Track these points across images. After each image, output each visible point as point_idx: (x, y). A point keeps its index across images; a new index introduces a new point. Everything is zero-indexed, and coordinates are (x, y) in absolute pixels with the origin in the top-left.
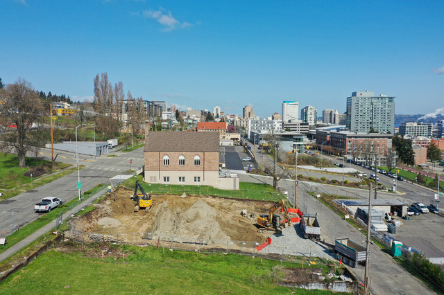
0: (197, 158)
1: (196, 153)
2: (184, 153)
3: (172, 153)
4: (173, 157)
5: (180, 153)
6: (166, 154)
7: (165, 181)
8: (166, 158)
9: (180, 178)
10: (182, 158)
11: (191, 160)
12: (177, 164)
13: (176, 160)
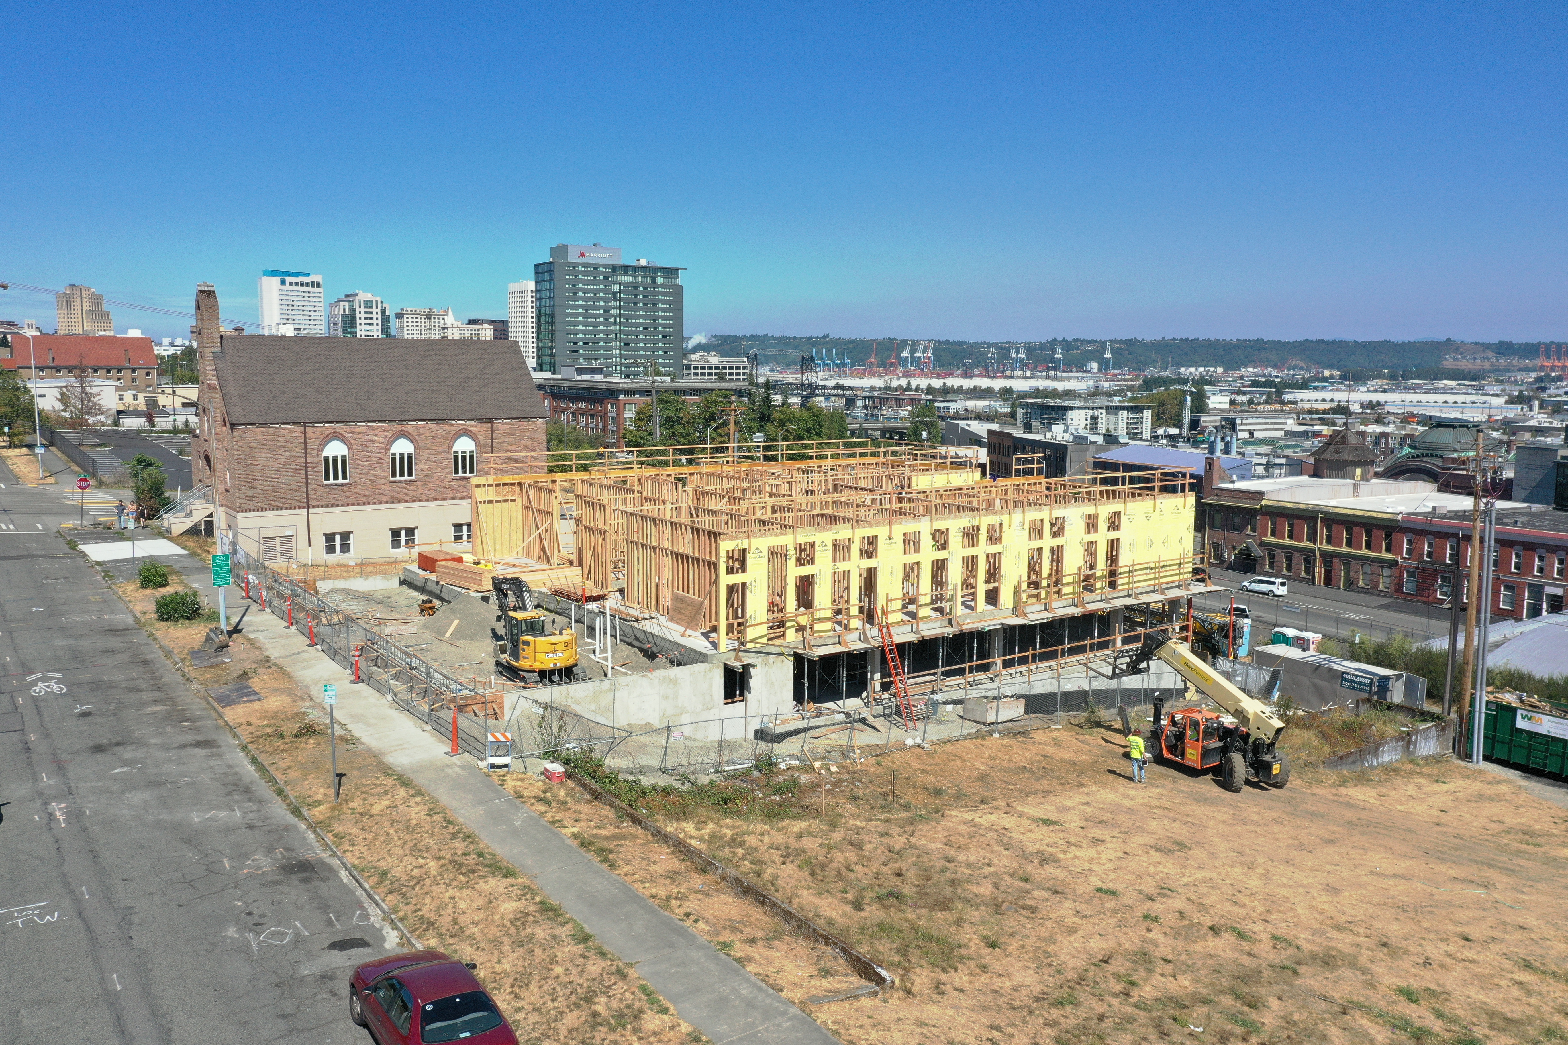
0: (464, 445)
1: (460, 425)
2: (410, 427)
3: (361, 427)
4: (365, 447)
5: (396, 426)
6: (339, 437)
7: (330, 549)
8: (335, 449)
9: (396, 533)
10: (403, 447)
11: (439, 457)
12: (385, 474)
13: (381, 459)
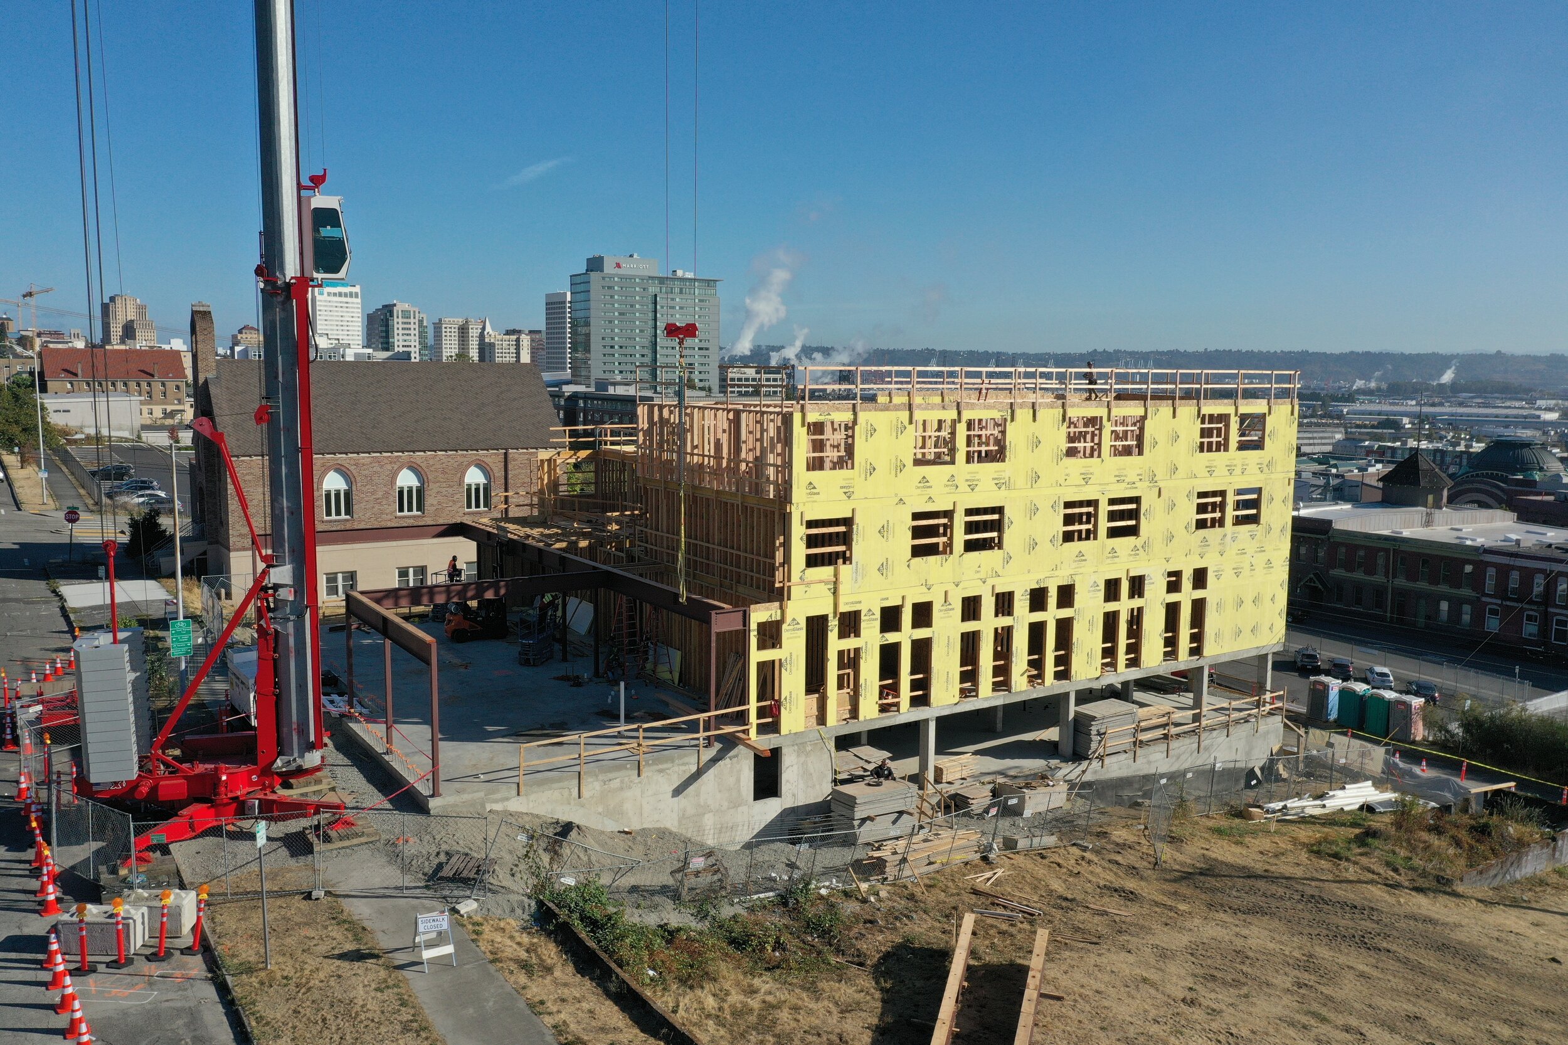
1: (473, 455)
2: (417, 456)
3: (365, 459)
4: (369, 479)
5: (401, 457)
6: (337, 467)
7: (332, 590)
8: (337, 482)
9: (403, 573)
11: (450, 490)
12: (390, 509)
13: (387, 492)
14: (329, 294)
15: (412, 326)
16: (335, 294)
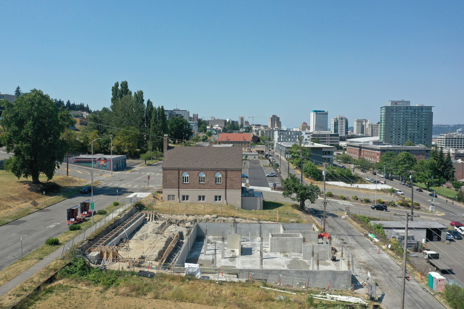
4: (192, 174)
7: (184, 199)
9: (200, 197)
11: (212, 178)
12: (197, 181)
13: (197, 178)
14: (319, 114)
15: (343, 122)
16: (321, 114)
